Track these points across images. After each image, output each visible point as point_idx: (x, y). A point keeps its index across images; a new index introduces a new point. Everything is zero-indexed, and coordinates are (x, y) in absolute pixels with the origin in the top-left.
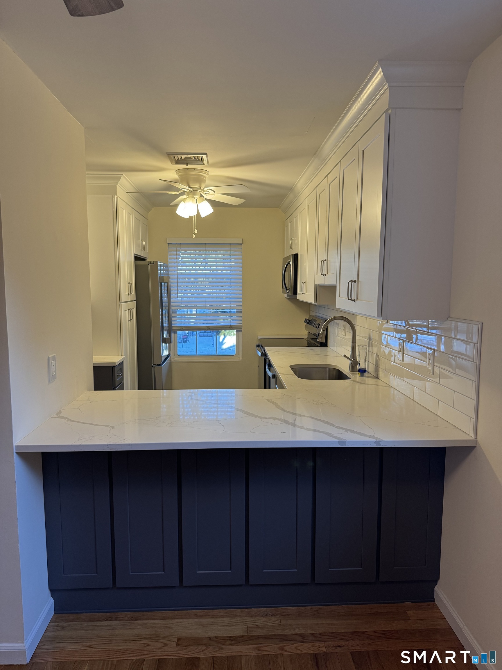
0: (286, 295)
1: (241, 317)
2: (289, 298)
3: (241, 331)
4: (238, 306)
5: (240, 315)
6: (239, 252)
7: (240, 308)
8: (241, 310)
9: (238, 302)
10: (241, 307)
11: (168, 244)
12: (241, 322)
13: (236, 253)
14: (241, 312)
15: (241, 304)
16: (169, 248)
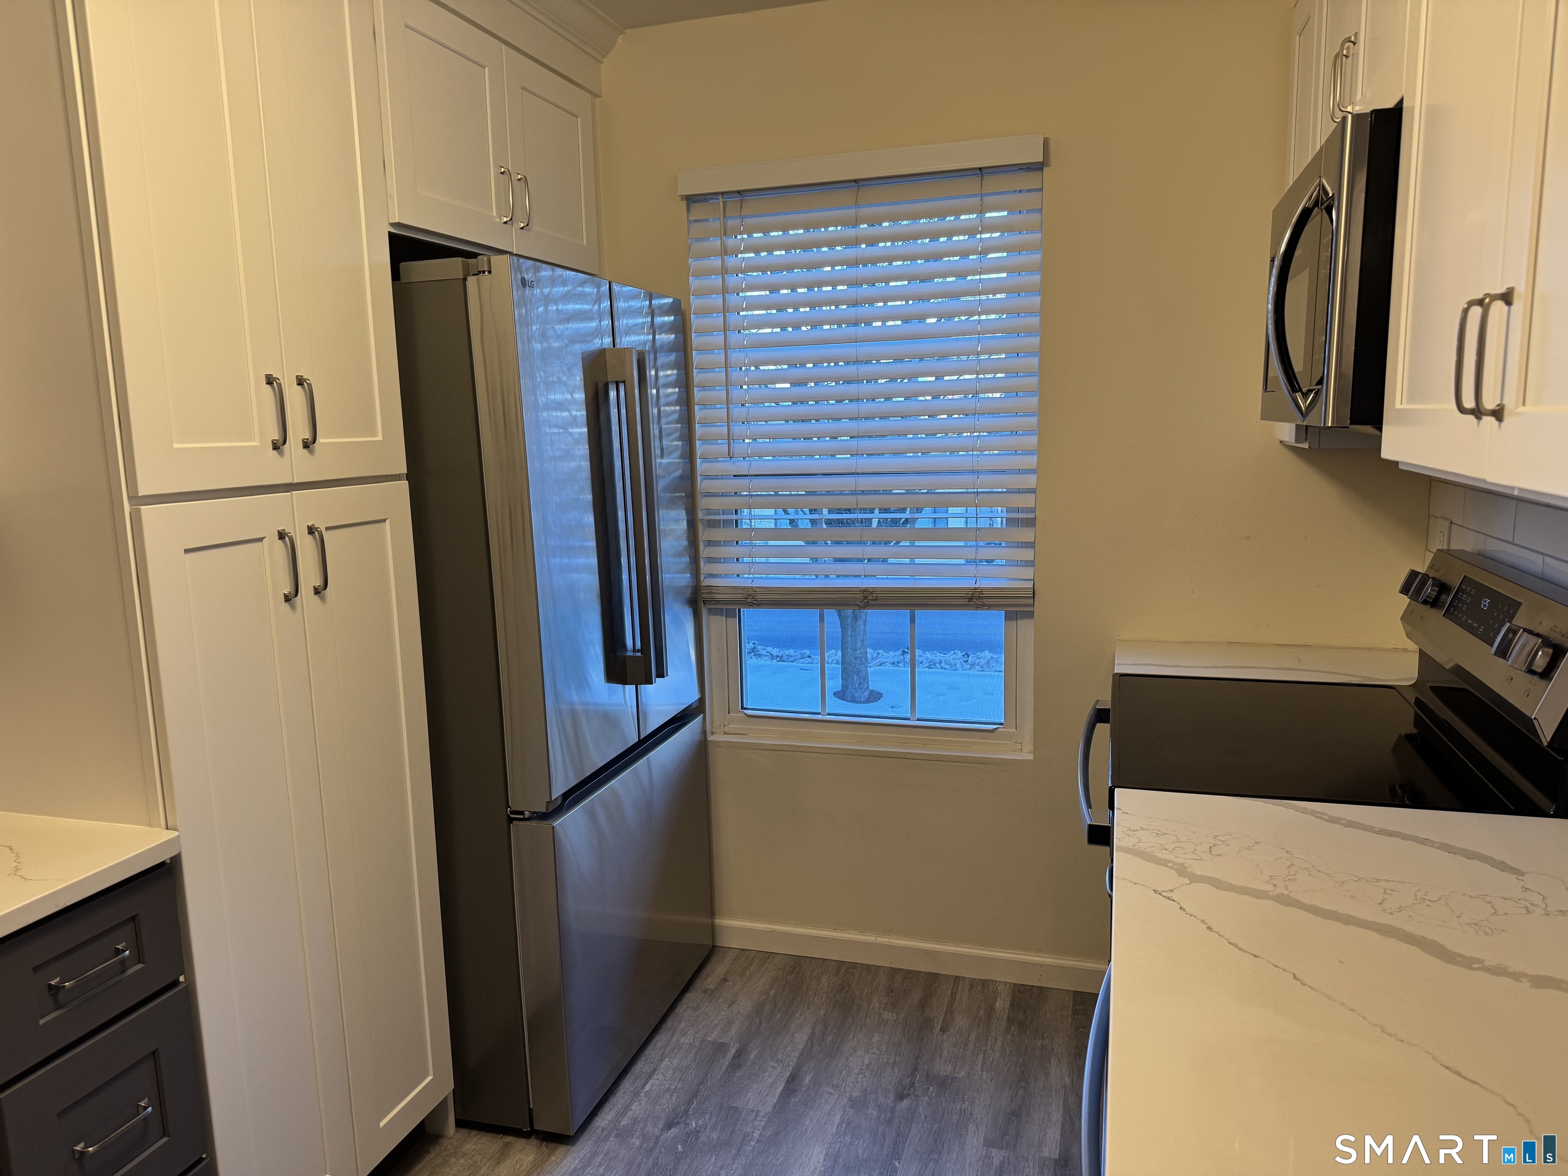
0: (1286, 431)
1: (1031, 545)
2: (1306, 446)
3: (1030, 615)
4: (1019, 491)
5: (1027, 535)
6: (1028, 211)
7: (1028, 501)
8: (1033, 510)
9: (1019, 472)
10: (1032, 497)
11: (684, 203)
12: (1028, 573)
13: (1017, 218)
14: (1031, 523)
15: (1031, 481)
16: (689, 222)
